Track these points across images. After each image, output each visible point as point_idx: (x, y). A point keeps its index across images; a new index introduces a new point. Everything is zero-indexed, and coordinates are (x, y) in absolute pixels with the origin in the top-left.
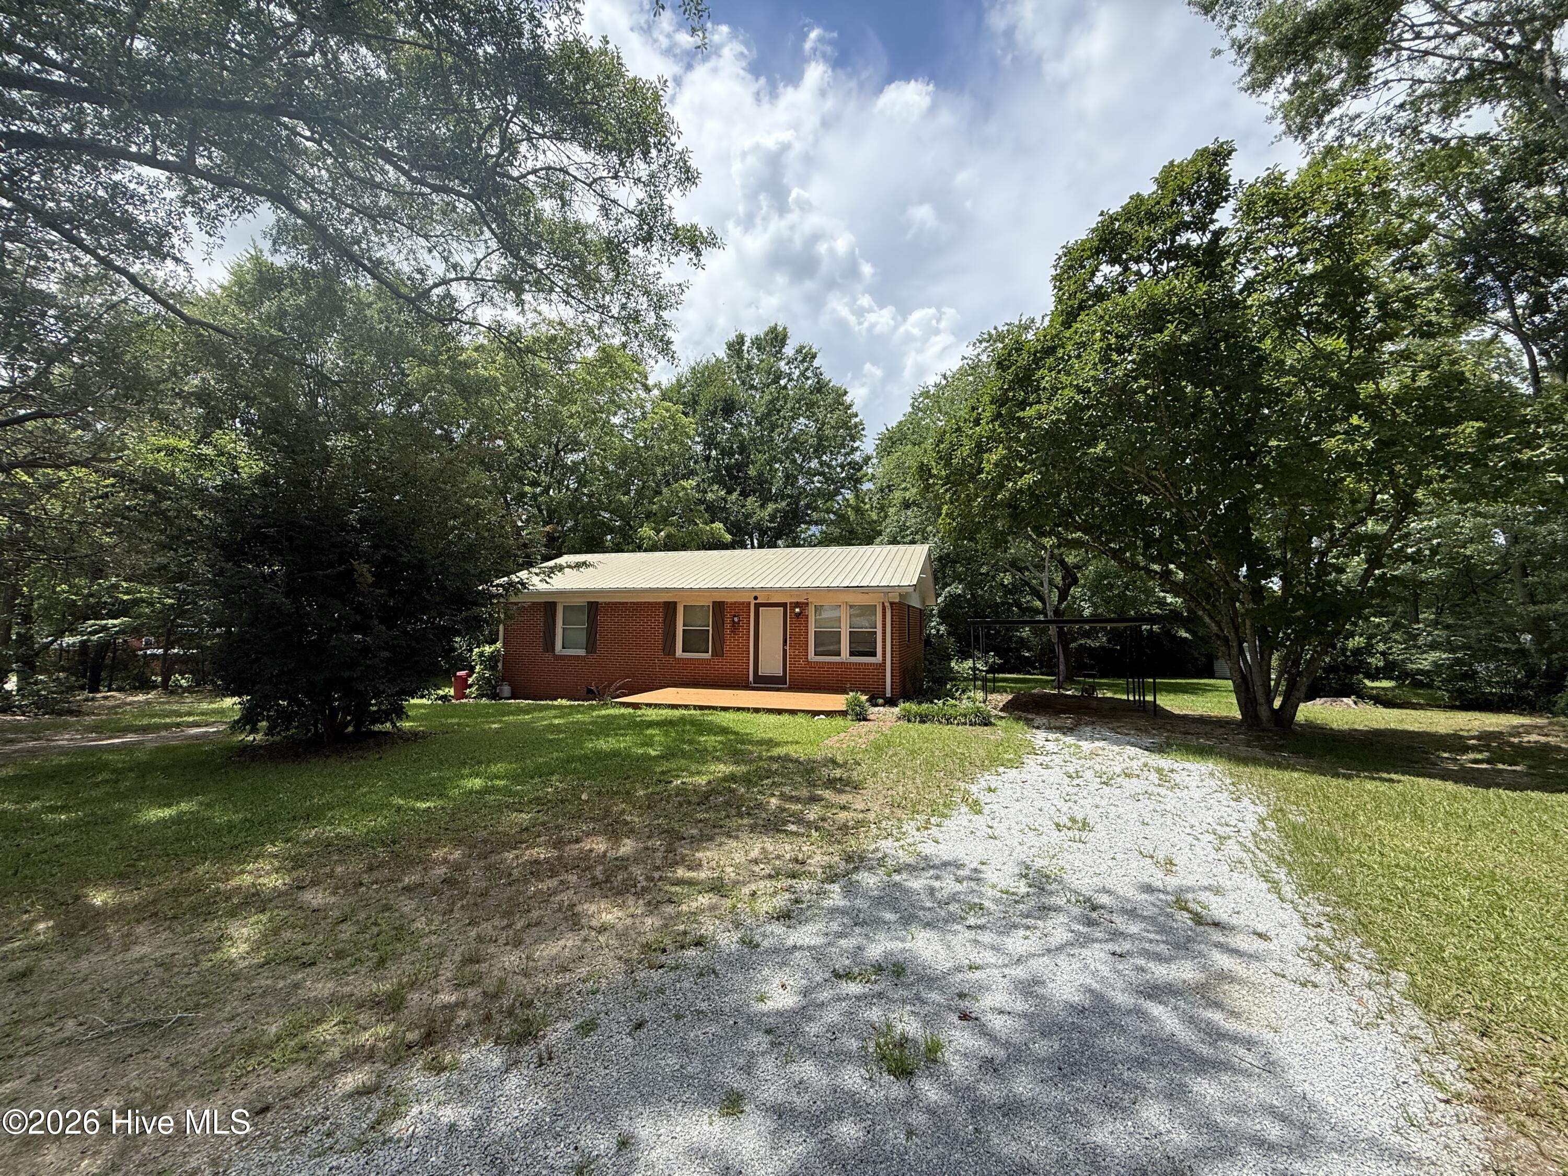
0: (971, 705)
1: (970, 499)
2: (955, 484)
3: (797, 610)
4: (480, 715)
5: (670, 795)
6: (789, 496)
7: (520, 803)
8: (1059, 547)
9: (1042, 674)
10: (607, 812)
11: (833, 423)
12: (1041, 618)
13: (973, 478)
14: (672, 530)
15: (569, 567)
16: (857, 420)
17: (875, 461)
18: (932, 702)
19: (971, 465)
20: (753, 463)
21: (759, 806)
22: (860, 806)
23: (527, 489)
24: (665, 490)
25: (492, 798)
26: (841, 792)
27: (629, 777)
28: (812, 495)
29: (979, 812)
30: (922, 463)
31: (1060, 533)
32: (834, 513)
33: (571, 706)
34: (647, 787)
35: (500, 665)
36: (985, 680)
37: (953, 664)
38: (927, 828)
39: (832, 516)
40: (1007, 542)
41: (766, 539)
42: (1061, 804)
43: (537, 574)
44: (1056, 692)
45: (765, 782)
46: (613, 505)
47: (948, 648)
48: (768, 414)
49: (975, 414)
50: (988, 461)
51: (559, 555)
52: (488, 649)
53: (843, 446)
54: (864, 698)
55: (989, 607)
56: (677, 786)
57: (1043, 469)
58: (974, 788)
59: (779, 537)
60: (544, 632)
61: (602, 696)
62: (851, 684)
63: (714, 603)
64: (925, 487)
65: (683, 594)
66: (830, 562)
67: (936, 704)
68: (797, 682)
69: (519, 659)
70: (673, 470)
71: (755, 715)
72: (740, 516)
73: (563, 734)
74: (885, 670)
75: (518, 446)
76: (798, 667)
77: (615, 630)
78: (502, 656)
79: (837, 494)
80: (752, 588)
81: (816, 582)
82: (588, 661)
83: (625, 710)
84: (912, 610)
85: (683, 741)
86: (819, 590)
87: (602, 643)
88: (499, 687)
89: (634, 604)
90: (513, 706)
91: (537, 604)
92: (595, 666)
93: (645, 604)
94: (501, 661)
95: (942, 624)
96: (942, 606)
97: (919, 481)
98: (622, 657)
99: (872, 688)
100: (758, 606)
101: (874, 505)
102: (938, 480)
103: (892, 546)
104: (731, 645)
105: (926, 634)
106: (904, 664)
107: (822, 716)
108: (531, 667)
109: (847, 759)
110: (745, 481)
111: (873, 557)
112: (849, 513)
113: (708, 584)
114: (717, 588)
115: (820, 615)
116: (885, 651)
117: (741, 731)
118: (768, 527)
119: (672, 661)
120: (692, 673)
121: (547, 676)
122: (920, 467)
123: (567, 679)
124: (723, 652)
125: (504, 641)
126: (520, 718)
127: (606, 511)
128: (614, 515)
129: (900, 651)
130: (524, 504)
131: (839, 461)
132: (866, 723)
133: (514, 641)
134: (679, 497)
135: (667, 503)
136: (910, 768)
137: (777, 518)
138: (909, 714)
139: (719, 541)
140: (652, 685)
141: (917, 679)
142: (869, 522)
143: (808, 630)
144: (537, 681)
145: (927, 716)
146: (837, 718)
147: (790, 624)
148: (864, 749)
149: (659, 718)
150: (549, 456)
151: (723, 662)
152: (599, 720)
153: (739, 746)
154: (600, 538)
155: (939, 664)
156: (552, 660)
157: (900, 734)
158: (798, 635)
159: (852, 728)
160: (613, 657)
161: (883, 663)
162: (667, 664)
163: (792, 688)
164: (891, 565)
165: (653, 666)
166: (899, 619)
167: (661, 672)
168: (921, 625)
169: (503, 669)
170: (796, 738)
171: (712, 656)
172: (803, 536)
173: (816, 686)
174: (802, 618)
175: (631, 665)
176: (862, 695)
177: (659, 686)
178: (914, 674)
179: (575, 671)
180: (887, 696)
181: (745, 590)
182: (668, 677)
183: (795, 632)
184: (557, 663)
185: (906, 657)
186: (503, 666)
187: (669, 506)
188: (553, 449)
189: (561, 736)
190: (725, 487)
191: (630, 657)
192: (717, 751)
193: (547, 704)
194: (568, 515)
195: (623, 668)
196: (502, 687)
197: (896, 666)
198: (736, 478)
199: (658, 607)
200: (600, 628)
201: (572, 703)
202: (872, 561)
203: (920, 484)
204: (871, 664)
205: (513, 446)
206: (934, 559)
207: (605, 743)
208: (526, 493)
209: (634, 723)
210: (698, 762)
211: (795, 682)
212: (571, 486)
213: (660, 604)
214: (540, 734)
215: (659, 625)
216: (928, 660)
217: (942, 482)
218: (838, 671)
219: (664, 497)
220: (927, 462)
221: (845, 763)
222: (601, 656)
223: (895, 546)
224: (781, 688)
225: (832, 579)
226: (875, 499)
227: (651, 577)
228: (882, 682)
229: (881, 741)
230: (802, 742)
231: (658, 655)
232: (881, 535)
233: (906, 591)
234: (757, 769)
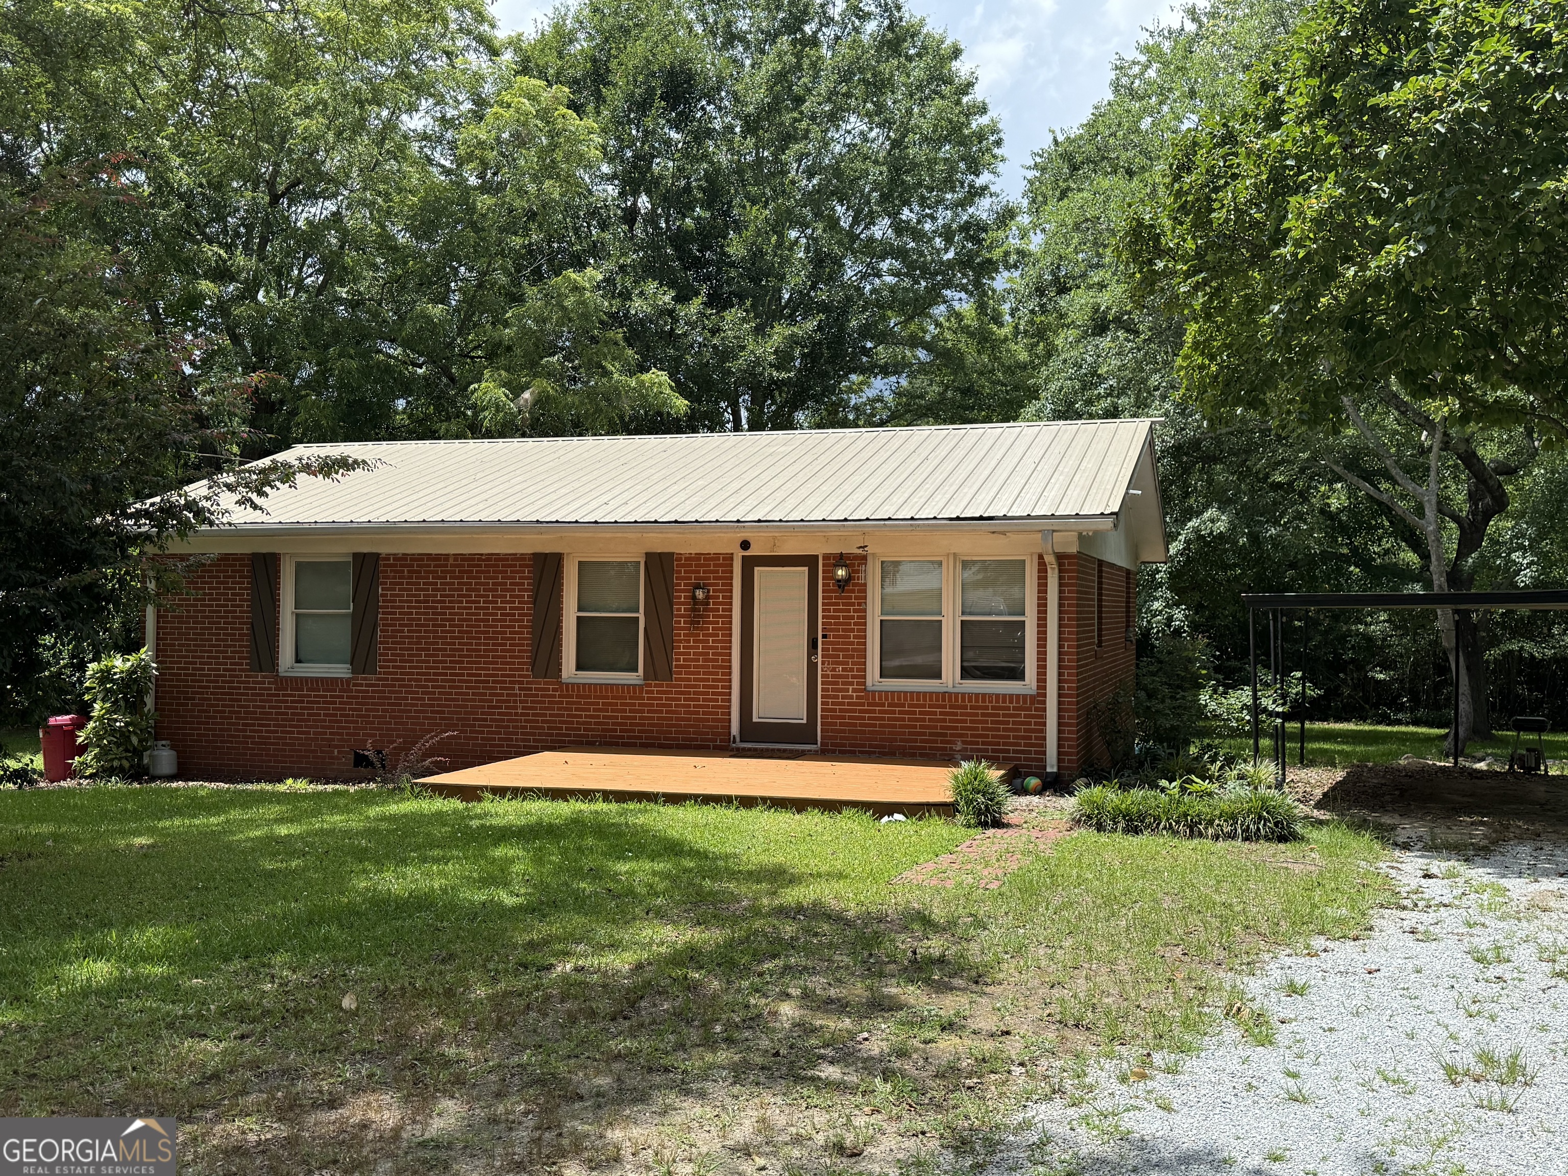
0: (1245, 792)
1: (1252, 308)
2: (1215, 271)
3: (841, 573)
4: (103, 816)
5: (547, 998)
6: (824, 308)
7: (200, 1016)
8: (1465, 419)
9: (1416, 723)
10: (401, 1039)
11: (927, 128)
12: (1417, 588)
13: (1260, 256)
14: (548, 386)
15: (307, 468)
16: (984, 120)
17: (1024, 220)
18: (1154, 786)
19: (1255, 224)
20: (738, 227)
21: (755, 1021)
22: (987, 1023)
23: (205, 285)
24: (530, 290)
25: (137, 1004)
26: (943, 988)
27: (451, 957)
28: (879, 304)
29: (1267, 1041)
30: (1140, 222)
31: (1467, 387)
32: (928, 347)
33: (320, 794)
34: (495, 980)
35: (149, 701)
36: (1279, 735)
37: (1204, 698)
38: (1143, 1076)
39: (922, 354)
40: (1338, 410)
41: (770, 408)
42: (1457, 1022)
43: (230, 488)
44: (1449, 763)
45: (768, 965)
46: (409, 328)
47: (1191, 661)
48: (772, 109)
49: (1268, 101)
50: (1300, 214)
51: (286, 445)
52: (119, 664)
53: (949, 183)
54: (994, 775)
55: (1292, 566)
56: (565, 977)
57: (1431, 230)
58: (1254, 986)
59: (796, 404)
60: (252, 624)
61: (390, 772)
62: (964, 742)
63: (649, 556)
64: (1144, 279)
65: (578, 535)
66: (918, 462)
67: (1163, 790)
68: (842, 738)
69: (194, 687)
70: (549, 242)
71: (743, 812)
72: (708, 354)
73: (298, 858)
74: (1045, 710)
75: (180, 185)
76: (843, 704)
77: (420, 619)
78: (153, 680)
79: (934, 302)
80: (738, 521)
81: (886, 507)
82: (357, 691)
83: (446, 802)
84: (1108, 573)
85: (579, 873)
86: (891, 526)
87: (389, 649)
88: (148, 752)
89: (463, 560)
90: (182, 795)
91: (234, 560)
92: (373, 704)
93: (490, 560)
94: (152, 692)
95: (1177, 604)
96: (1179, 562)
97: (1132, 266)
98: (437, 680)
99: (1015, 752)
100: (750, 564)
101: (1022, 327)
102: (1176, 261)
103: (1062, 422)
104: (689, 654)
105: (1140, 628)
106: (1088, 698)
107: (897, 816)
108: (223, 706)
109: (956, 914)
110: (719, 270)
111: (1019, 450)
112: (962, 346)
113: (634, 513)
114: (656, 522)
115: (894, 583)
116: (1045, 667)
117: (712, 849)
118: (773, 381)
119: (554, 690)
120: (598, 717)
121: (259, 725)
122: (1134, 230)
123: (309, 733)
124: (670, 671)
125: (158, 645)
126: (197, 822)
127: (392, 341)
128: (412, 350)
129: (1078, 667)
130: (198, 322)
131: (940, 222)
132: (999, 832)
133: (179, 645)
134: (564, 308)
135: (536, 321)
136: (1103, 936)
137: (793, 359)
138: (1099, 813)
139: (660, 414)
140: (508, 746)
141: (1119, 732)
142: (1009, 367)
143: (865, 617)
144: (239, 736)
145: (1142, 817)
146: (932, 821)
147: (823, 604)
148: (996, 893)
149: (523, 821)
150: (253, 209)
151: (671, 692)
152: (384, 826)
153: (707, 883)
154: (380, 405)
155: (1172, 698)
156: (270, 689)
157: (1079, 858)
158: (843, 630)
159: (968, 843)
160: (416, 680)
161: (1039, 695)
162: (542, 696)
163: (828, 751)
164: (1060, 468)
165: (509, 701)
166: (1078, 592)
167: (528, 715)
168: (1128, 607)
169: (156, 710)
170: (839, 865)
171: (646, 678)
172: (854, 400)
173: (884, 747)
174: (853, 591)
175: (457, 700)
176: (989, 767)
177: (525, 747)
178: (1113, 720)
179: (325, 715)
180: (1049, 770)
181: (721, 527)
182: (543, 728)
183: (835, 624)
184: (284, 695)
185: (1094, 681)
186: (156, 704)
187: (542, 331)
188: (263, 192)
189: (294, 864)
190: (672, 285)
191: (454, 681)
192: (657, 895)
193: (262, 791)
194: (303, 348)
195: (438, 705)
196: (156, 753)
197: (1069, 703)
198: (697, 263)
199: (520, 566)
200: (384, 613)
201: (320, 787)
202: (1016, 460)
203: (1134, 273)
204: (1011, 696)
205: (167, 183)
206: (1162, 451)
207: (398, 878)
208: (202, 296)
209: (466, 834)
210: (614, 920)
211: (836, 738)
212: (309, 281)
213: (524, 559)
214: (245, 860)
215: (523, 609)
216: (1145, 689)
217: (1185, 268)
218: (935, 713)
219: (529, 309)
220: (1151, 219)
221: (952, 923)
222: (387, 679)
223: (1069, 422)
224: (803, 751)
225: (923, 500)
226: (1023, 311)
227: (501, 496)
228: (1037, 738)
229: (1035, 872)
230: (853, 875)
231: (520, 676)
232: (1038, 398)
233: (1094, 527)
234: (748, 938)
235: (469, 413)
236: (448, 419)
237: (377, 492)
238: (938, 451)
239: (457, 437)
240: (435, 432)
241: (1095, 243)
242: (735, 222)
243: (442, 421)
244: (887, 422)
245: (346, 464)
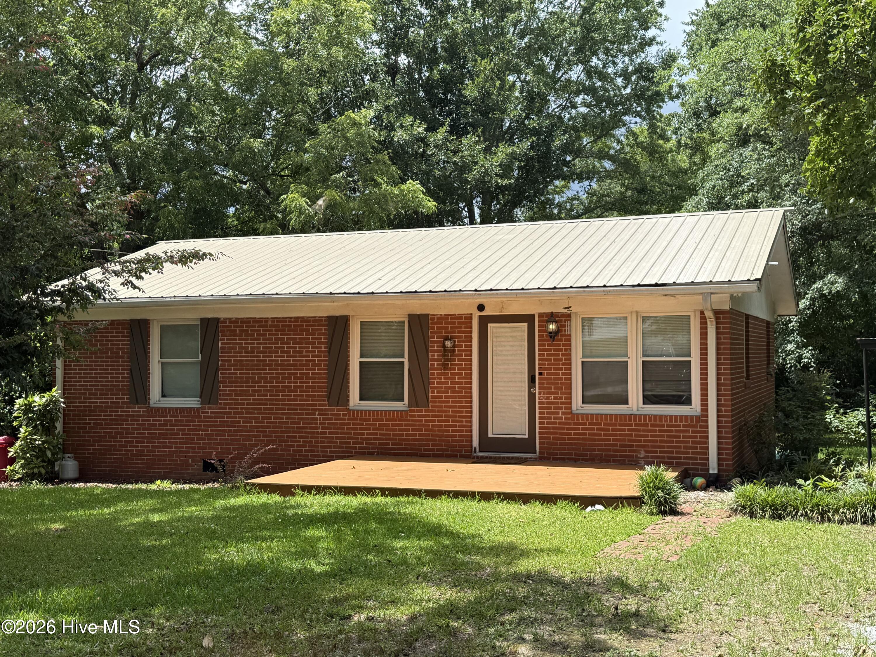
0: (862, 487)
2: (832, 97)
3: (552, 327)
4: (29, 509)
5: (349, 640)
6: (535, 132)
14: (336, 195)
15: (171, 259)
17: (684, 62)
18: (793, 484)
20: (471, 75)
23: (95, 129)
27: (279, 609)
28: (574, 128)
32: (612, 158)
33: (178, 492)
34: (310, 626)
35: (59, 426)
37: (829, 417)
39: (608, 165)
41: (495, 207)
43: (117, 274)
45: (507, 617)
46: (237, 156)
47: (818, 389)
51: (152, 241)
52: (38, 400)
53: (626, 38)
54: (670, 475)
56: (360, 625)
58: (875, 634)
59: (515, 204)
60: (131, 370)
61: (229, 475)
62: (646, 452)
63: (412, 317)
64: (778, 104)
65: (360, 302)
66: (608, 244)
67: (800, 486)
68: (554, 449)
69: (90, 415)
70: (335, 92)
71: (483, 503)
72: (450, 167)
73: (167, 537)
74: (707, 427)
75: (75, 58)
76: (555, 423)
77: (248, 365)
78: (61, 411)
79: (616, 126)
80: (476, 290)
81: (584, 278)
82: (204, 417)
83: (269, 496)
84: (753, 324)
85: (366, 548)
86: (589, 292)
87: (227, 386)
88: (58, 462)
89: (278, 322)
90: (83, 493)
91: (117, 324)
92: (216, 426)
93: (297, 321)
94: (61, 420)
95: (806, 346)
96: (806, 314)
97: (768, 95)
98: (261, 409)
99: (685, 458)
100: (484, 321)
101: (683, 142)
102: (801, 91)
103: (715, 213)
104: (441, 388)
105: (777, 365)
106: (740, 418)
107: (598, 507)
108: (111, 428)
109: (646, 580)
110: (458, 108)
111: (683, 233)
112: (638, 157)
113: (400, 286)
114: (416, 292)
115: (591, 335)
116: (707, 395)
117: (462, 531)
118: (498, 187)
119: (344, 415)
120: (376, 434)
121: (137, 442)
122: (770, 68)
123: (171, 447)
124: (428, 400)
125: (65, 385)
126: (95, 512)
127: (226, 166)
128: (240, 172)
129: (732, 395)
130: (89, 156)
131: (620, 65)
132: (675, 518)
133: (80, 386)
134: (346, 139)
135: (327, 149)
136: (758, 596)
137: (512, 170)
138: (751, 504)
139: (416, 212)
140: (312, 456)
141: (764, 443)
142: (674, 173)
143: (570, 360)
144: (122, 450)
145: (784, 507)
146: (624, 510)
147: (539, 350)
148: (676, 564)
149: (325, 511)
150: (126, 73)
151: (428, 416)
152: (226, 514)
153: (460, 556)
154: (218, 212)
155: (806, 417)
156: (144, 416)
157: (738, 538)
158: (554, 369)
159: (652, 526)
160: (246, 409)
161: (702, 416)
162: (336, 419)
163: (545, 458)
164: (716, 246)
165: (312, 423)
166: (731, 339)
167: (325, 433)
168: (768, 349)
169: (64, 432)
170: (556, 543)
171: (410, 405)
172: (557, 199)
173: (586, 455)
174: (561, 340)
175: (275, 423)
176: (667, 470)
177: (324, 456)
178: (759, 434)
179: (182, 434)
180: (711, 472)
181: (463, 295)
182: (337, 443)
183: (548, 364)
184: (153, 421)
185: (744, 405)
186: (64, 428)
187: (331, 155)
188: (133, 61)
189: (164, 542)
190: (424, 119)
191: (273, 409)
192: (424, 564)
193: (139, 490)
194: (163, 173)
195: (262, 427)
196: (63, 463)
197: (726, 422)
198: (443, 102)
199: (319, 325)
200: (223, 361)
201: (180, 486)
202: (681, 241)
203: (770, 100)
204: (681, 417)
205: (66, 57)
206: (792, 232)
207: (238, 552)
208: (92, 137)
209: (285, 520)
210: (393, 583)
211: (550, 449)
212: (166, 124)
213: (321, 321)
214: (130, 539)
215: (321, 356)
216: (783, 410)
217: (809, 95)
218: (624, 430)
219: (322, 140)
220: (782, 60)
221: (644, 587)
222: (225, 408)
223: (720, 212)
224: (526, 458)
225: (612, 272)
226: (684, 130)
227: (305, 275)
228: (701, 448)
229: (704, 549)
230: (567, 550)
231: (319, 405)
232: (697, 195)
233: (742, 290)
234: (492, 596)
235: (279, 215)
236: (265, 220)
237: (217, 274)
238: (622, 235)
239: (272, 234)
240: (257, 229)
241: (738, 79)
242: (469, 72)
243: (260, 222)
244: (583, 214)
245: (197, 256)
